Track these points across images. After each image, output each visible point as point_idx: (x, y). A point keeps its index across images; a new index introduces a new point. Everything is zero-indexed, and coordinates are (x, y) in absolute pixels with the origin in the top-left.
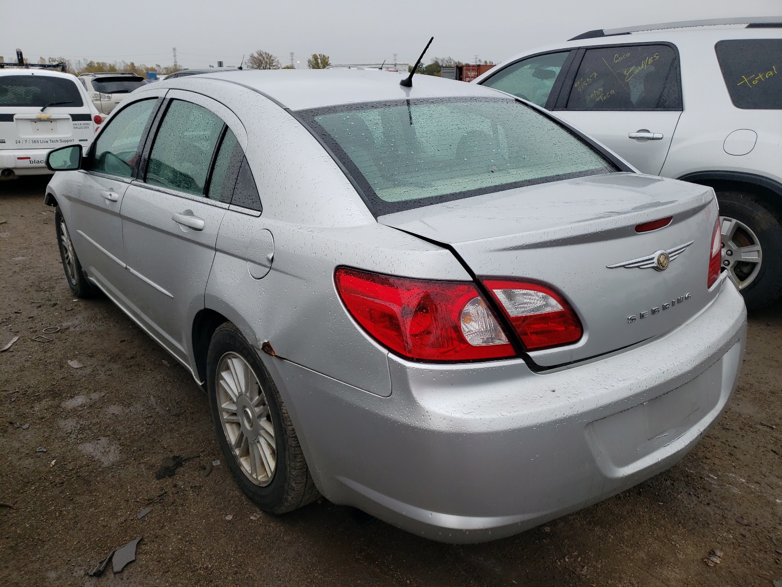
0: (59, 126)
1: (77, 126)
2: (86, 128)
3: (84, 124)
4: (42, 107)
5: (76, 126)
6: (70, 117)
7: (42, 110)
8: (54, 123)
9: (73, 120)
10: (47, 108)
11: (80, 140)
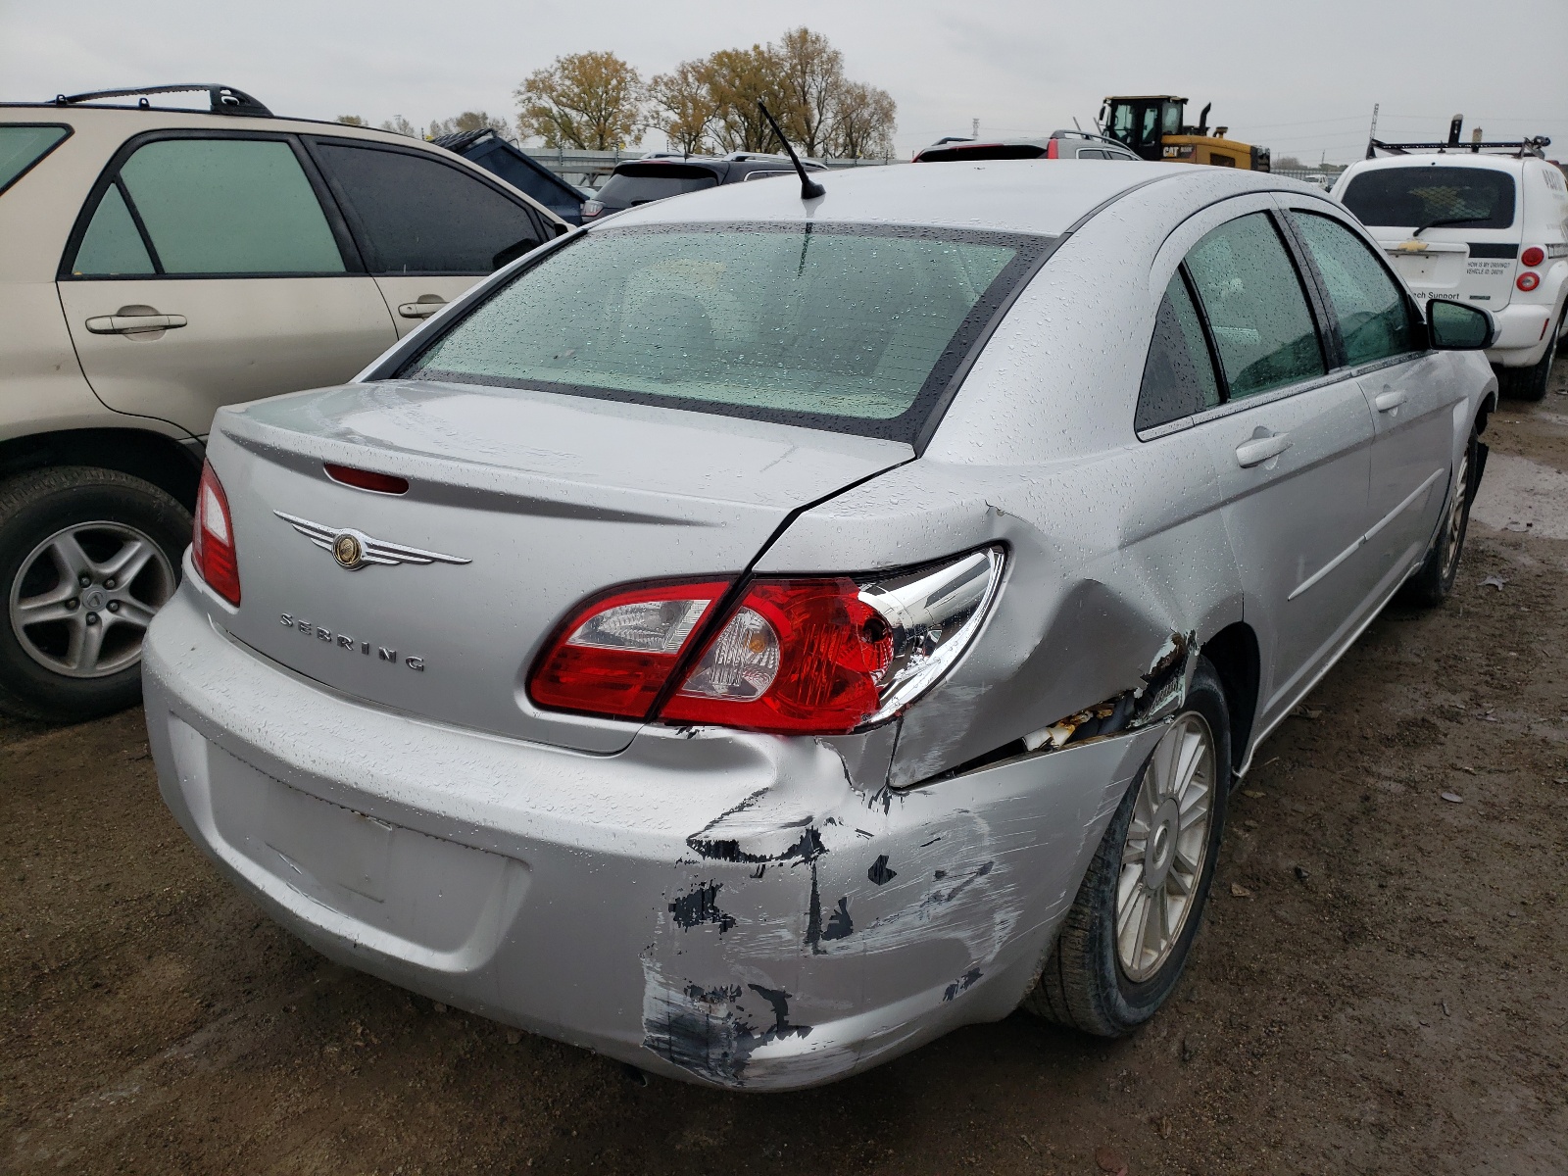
0: (1438, 265)
1: (1478, 267)
2: (1495, 272)
3: (1495, 265)
4: (1417, 228)
5: (1474, 268)
6: (1467, 249)
7: (1416, 234)
8: (1431, 259)
9: (1472, 255)
10: (1428, 229)
11: (1472, 297)
